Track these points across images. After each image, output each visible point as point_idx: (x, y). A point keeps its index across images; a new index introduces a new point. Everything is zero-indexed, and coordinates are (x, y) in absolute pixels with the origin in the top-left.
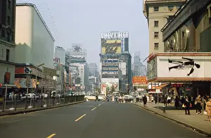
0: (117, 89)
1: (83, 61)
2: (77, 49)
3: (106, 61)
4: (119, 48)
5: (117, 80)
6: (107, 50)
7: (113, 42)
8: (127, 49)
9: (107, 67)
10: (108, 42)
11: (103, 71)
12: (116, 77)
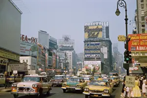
0: (100, 71)
1: (71, 49)
2: (67, 39)
3: (88, 45)
4: (101, 33)
5: (99, 62)
6: (89, 35)
7: (95, 27)
8: (108, 36)
9: (89, 50)
10: (90, 28)
11: (86, 54)
12: (98, 59)
